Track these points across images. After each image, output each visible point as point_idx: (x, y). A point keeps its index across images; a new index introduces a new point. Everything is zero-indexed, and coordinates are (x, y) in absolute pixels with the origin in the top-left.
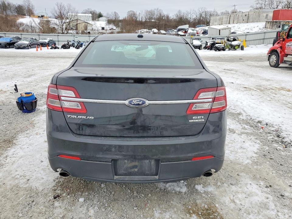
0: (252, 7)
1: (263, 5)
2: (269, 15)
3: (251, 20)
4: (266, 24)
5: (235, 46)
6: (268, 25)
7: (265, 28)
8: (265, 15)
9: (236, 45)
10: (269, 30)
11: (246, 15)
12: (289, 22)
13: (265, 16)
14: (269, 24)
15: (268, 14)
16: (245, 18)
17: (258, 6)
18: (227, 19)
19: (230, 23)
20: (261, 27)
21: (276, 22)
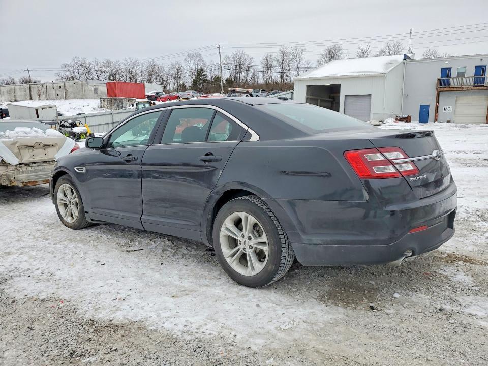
0: (57, 75)
1: (76, 74)
2: (99, 89)
3: (72, 95)
4: (101, 101)
5: (80, 135)
6: (105, 104)
7: (101, 107)
8: (93, 88)
9: (82, 133)
10: (108, 110)
11: (60, 87)
12: (132, 99)
13: (93, 90)
14: (106, 102)
15: (96, 87)
16: (61, 92)
17: (69, 74)
18: (25, 91)
19: (33, 97)
20: (96, 107)
21: (115, 99)
